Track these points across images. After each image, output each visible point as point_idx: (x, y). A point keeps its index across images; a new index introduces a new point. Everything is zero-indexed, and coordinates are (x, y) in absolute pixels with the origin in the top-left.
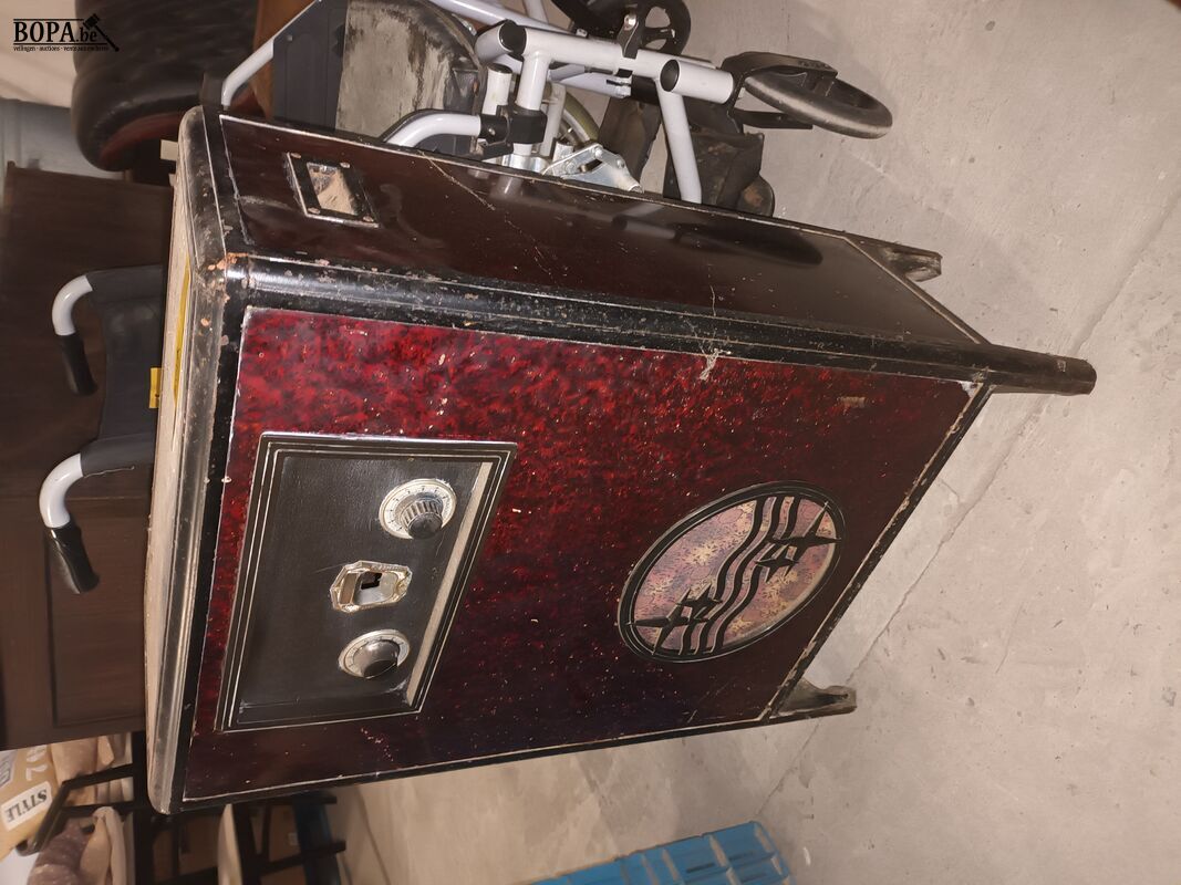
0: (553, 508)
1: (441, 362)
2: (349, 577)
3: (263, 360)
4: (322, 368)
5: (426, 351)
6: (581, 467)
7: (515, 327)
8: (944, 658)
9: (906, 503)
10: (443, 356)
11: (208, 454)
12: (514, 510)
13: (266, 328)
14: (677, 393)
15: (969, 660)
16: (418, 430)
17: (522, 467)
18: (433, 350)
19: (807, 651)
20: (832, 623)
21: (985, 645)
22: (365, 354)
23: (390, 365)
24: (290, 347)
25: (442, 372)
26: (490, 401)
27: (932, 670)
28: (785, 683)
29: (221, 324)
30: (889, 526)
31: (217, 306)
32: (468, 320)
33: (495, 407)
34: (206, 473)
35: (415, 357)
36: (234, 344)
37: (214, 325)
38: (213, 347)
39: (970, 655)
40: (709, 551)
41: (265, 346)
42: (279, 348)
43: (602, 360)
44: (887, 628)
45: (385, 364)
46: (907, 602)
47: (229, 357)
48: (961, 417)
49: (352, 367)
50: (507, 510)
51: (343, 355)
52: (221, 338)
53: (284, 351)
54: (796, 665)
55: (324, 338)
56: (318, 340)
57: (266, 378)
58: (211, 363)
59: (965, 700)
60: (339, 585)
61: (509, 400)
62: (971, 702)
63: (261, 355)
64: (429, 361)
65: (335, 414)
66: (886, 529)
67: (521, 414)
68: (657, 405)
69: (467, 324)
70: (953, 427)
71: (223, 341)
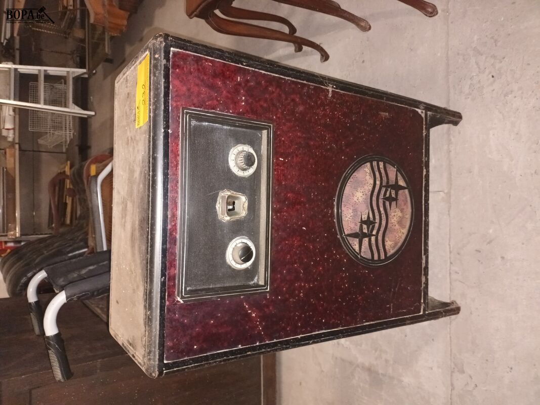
0: (295, 159)
1: (239, 80)
2: (223, 197)
3: (178, 73)
4: (199, 78)
5: (233, 75)
6: (299, 137)
7: (260, 67)
8: (480, 252)
9: (425, 170)
10: (239, 78)
11: (162, 116)
12: (280, 159)
13: (178, 59)
14: (322, 104)
15: (489, 243)
16: (237, 111)
17: (278, 135)
18: (235, 74)
19: (424, 261)
20: (426, 244)
21: (491, 231)
22: (212, 73)
23: (222, 79)
24: (187, 67)
25: (239, 84)
26: (259, 100)
27: (479, 261)
28: (423, 285)
29: (163, 54)
30: (424, 183)
31: (161, 47)
32: (245, 62)
33: (262, 103)
34: (162, 127)
35: (229, 77)
36: (168, 63)
37: (160, 56)
38: (161, 65)
39: (488, 241)
40: (361, 194)
41: (178, 67)
42: (183, 68)
43: (293, 86)
44: (451, 263)
45: (220, 78)
46: (451, 246)
47: (167, 69)
48: (424, 127)
49: (209, 78)
50: (277, 159)
51: (205, 73)
52: (163, 61)
53: (185, 69)
54: (423, 273)
55: (198, 65)
56: (196, 66)
57: (180, 81)
58: (160, 72)
59: (500, 259)
60: (219, 204)
61: (266, 100)
62: (503, 258)
63: (177, 70)
64: (234, 79)
65: (206, 100)
66: (424, 185)
67: (271, 108)
68: (318, 109)
69: (244, 64)
70: (424, 131)
71: (164, 62)
